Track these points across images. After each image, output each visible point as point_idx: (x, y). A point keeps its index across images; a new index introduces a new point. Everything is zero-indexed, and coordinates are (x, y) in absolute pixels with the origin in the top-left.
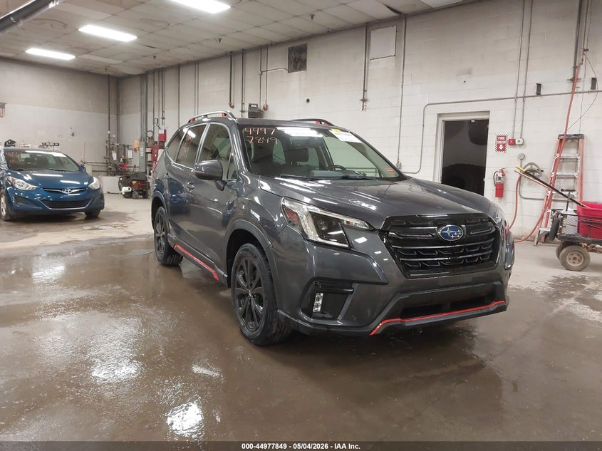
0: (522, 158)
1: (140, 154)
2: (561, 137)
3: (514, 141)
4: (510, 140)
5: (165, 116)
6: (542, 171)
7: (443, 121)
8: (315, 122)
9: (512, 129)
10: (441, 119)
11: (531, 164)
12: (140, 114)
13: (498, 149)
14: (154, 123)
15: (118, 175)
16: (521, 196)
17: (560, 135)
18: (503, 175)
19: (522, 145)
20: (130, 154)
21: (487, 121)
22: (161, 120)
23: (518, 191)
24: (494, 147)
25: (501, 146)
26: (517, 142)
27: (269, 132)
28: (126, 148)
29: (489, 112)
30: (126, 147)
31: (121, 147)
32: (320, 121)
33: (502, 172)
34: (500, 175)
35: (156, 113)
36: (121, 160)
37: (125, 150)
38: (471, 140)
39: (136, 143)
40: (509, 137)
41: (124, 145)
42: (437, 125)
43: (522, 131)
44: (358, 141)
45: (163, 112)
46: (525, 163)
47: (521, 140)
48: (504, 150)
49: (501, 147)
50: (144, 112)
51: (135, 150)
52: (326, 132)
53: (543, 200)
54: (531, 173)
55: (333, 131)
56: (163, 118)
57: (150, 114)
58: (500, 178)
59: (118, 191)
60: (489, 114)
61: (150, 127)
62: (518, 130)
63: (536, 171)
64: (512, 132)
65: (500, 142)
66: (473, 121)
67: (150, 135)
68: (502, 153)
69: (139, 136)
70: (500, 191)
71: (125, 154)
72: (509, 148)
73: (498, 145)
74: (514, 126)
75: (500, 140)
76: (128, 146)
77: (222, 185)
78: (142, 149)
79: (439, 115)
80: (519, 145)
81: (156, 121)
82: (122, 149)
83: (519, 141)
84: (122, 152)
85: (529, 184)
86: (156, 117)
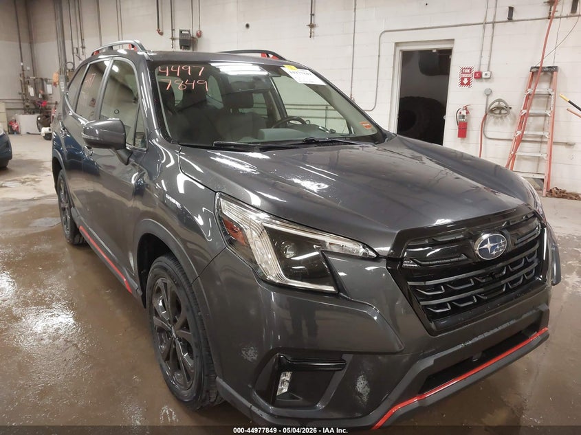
0: (488, 94)
1: (60, 89)
2: (534, 70)
3: (480, 74)
4: (476, 73)
5: (86, 44)
6: (510, 108)
7: (401, 50)
8: (259, 55)
9: (478, 60)
10: (399, 49)
11: (499, 100)
12: (55, 42)
13: (462, 84)
14: (73, 53)
15: (37, 112)
16: (485, 136)
17: (532, 68)
18: (467, 113)
19: (489, 78)
20: (49, 89)
21: (449, 52)
22: (81, 50)
23: (482, 131)
24: (458, 81)
25: (466, 79)
26: (483, 76)
27: (195, 72)
28: (45, 82)
29: (453, 40)
30: (43, 81)
31: (39, 80)
32: (266, 53)
33: (466, 109)
34: (464, 113)
35: (75, 41)
36: (40, 96)
37: (43, 85)
38: (421, 71)
39: (55, 76)
40: (475, 70)
41: (42, 79)
42: (395, 55)
43: (489, 62)
44: (321, 83)
45: (82, 40)
46: (491, 100)
47: (488, 73)
48: (468, 84)
49: (465, 81)
50: (60, 39)
51: (55, 84)
52: (276, 70)
53: (511, 140)
54: (498, 110)
55: (287, 69)
56: (83, 47)
57: (68, 43)
58: (463, 116)
59: (38, 132)
60: (454, 43)
61: (70, 58)
62: (485, 61)
63: (503, 108)
64: (478, 63)
65: (464, 75)
66: (434, 51)
67: (70, 66)
68: (466, 87)
69: (58, 69)
70: (463, 131)
71: (43, 89)
72: (474, 83)
73: (463, 79)
74: (481, 57)
75: (464, 73)
76: (46, 80)
77: (125, 156)
78: (62, 84)
79: (397, 44)
80: (486, 79)
81: (75, 50)
82: (40, 83)
83: (486, 74)
84: (40, 87)
85: (495, 123)
86: (75, 45)
